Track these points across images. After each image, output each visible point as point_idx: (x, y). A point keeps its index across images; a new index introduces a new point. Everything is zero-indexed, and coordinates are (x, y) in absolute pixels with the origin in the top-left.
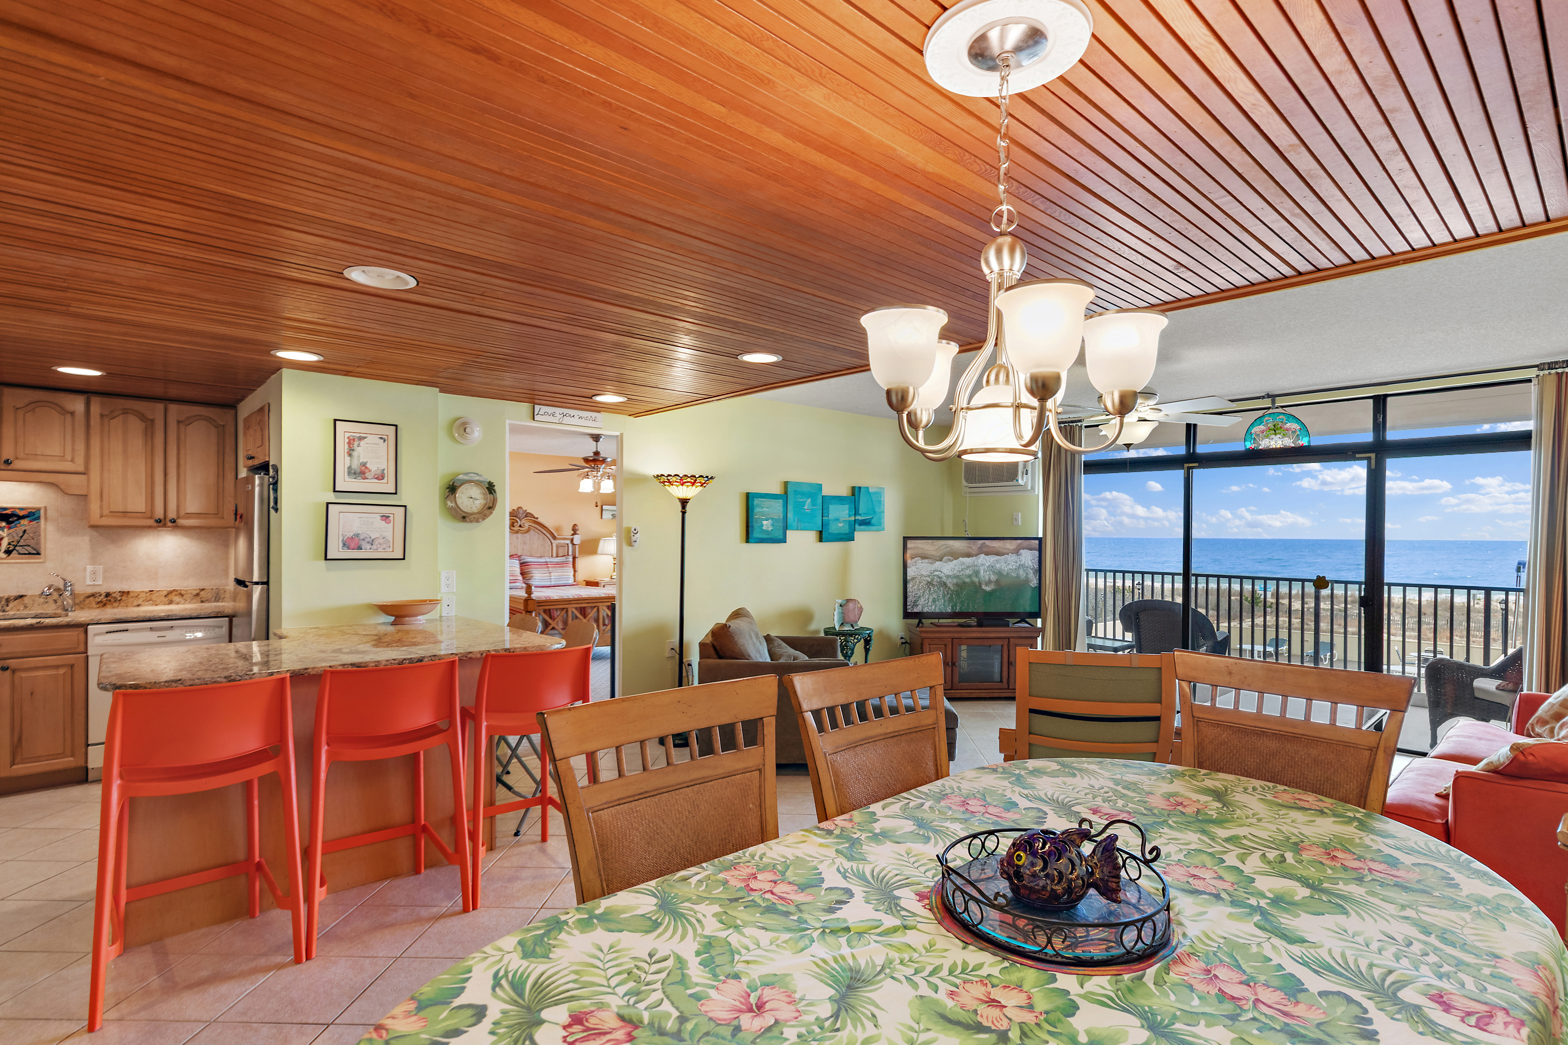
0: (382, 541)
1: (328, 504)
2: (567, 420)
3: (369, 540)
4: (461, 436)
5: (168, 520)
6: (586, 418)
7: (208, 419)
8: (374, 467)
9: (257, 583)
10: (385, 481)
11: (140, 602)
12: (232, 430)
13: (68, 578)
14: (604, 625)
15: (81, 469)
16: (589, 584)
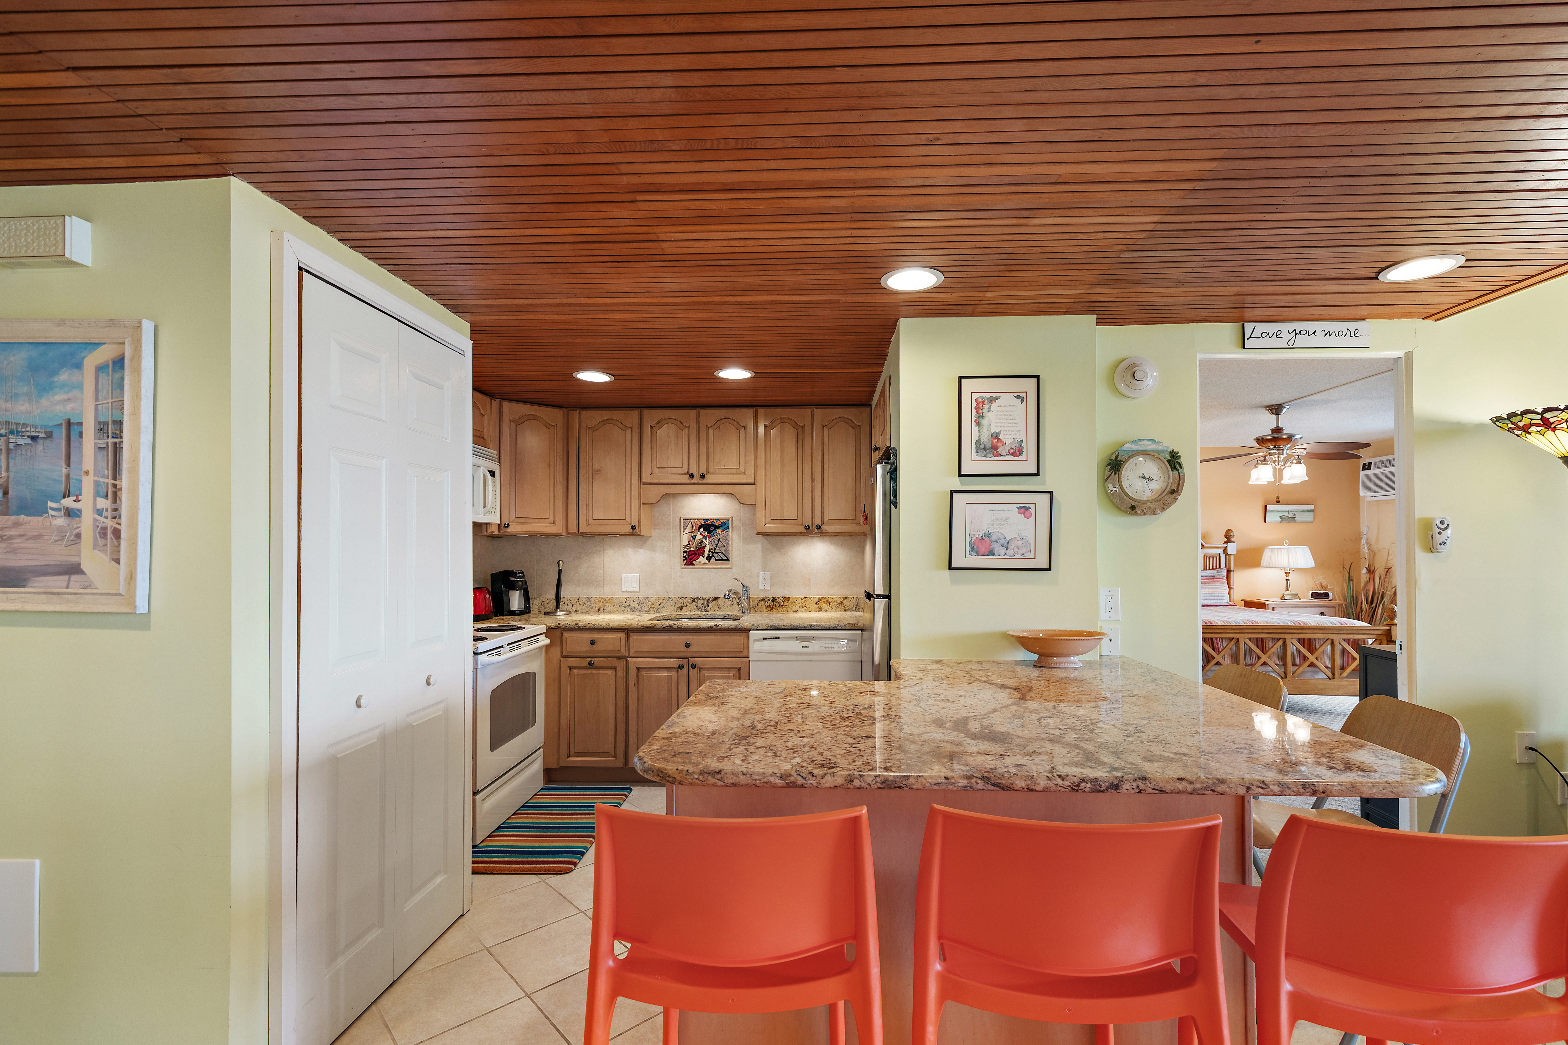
0: (1020, 543)
1: (952, 492)
2: (1301, 341)
3: (1002, 541)
4: (1129, 385)
5: (814, 526)
6: (1338, 334)
7: (847, 421)
8: (1008, 439)
9: (878, 597)
10: (1023, 457)
11: (797, 608)
12: (868, 429)
13: (746, 584)
14: (1294, 664)
15: (751, 480)
16: (1248, 604)
